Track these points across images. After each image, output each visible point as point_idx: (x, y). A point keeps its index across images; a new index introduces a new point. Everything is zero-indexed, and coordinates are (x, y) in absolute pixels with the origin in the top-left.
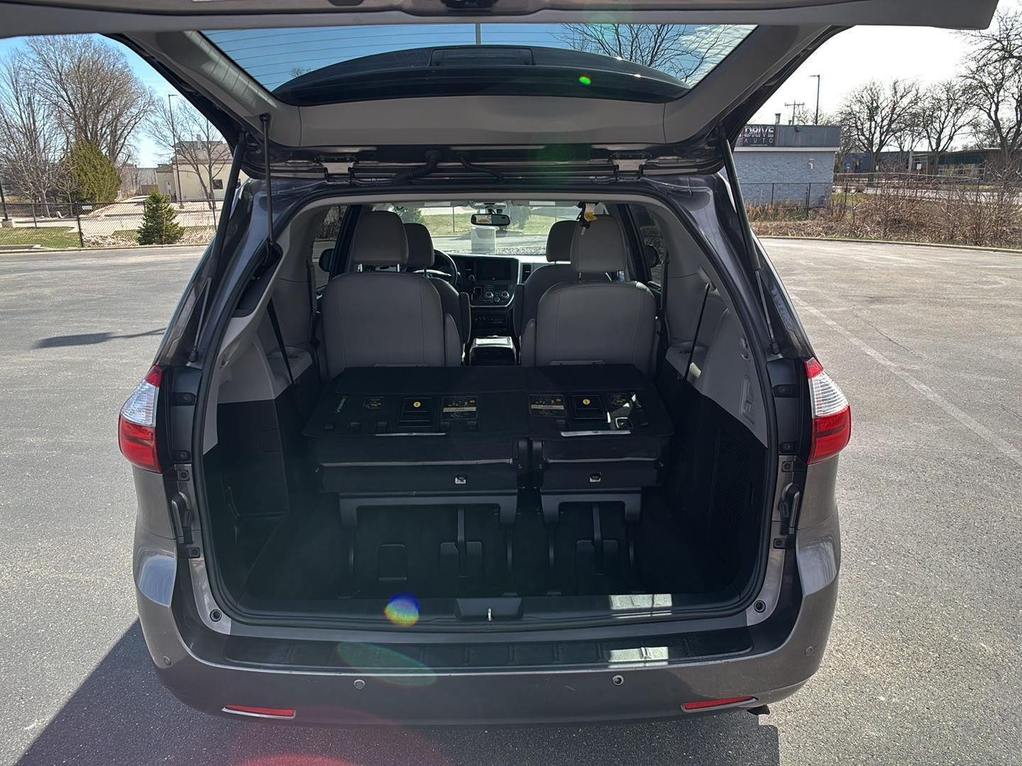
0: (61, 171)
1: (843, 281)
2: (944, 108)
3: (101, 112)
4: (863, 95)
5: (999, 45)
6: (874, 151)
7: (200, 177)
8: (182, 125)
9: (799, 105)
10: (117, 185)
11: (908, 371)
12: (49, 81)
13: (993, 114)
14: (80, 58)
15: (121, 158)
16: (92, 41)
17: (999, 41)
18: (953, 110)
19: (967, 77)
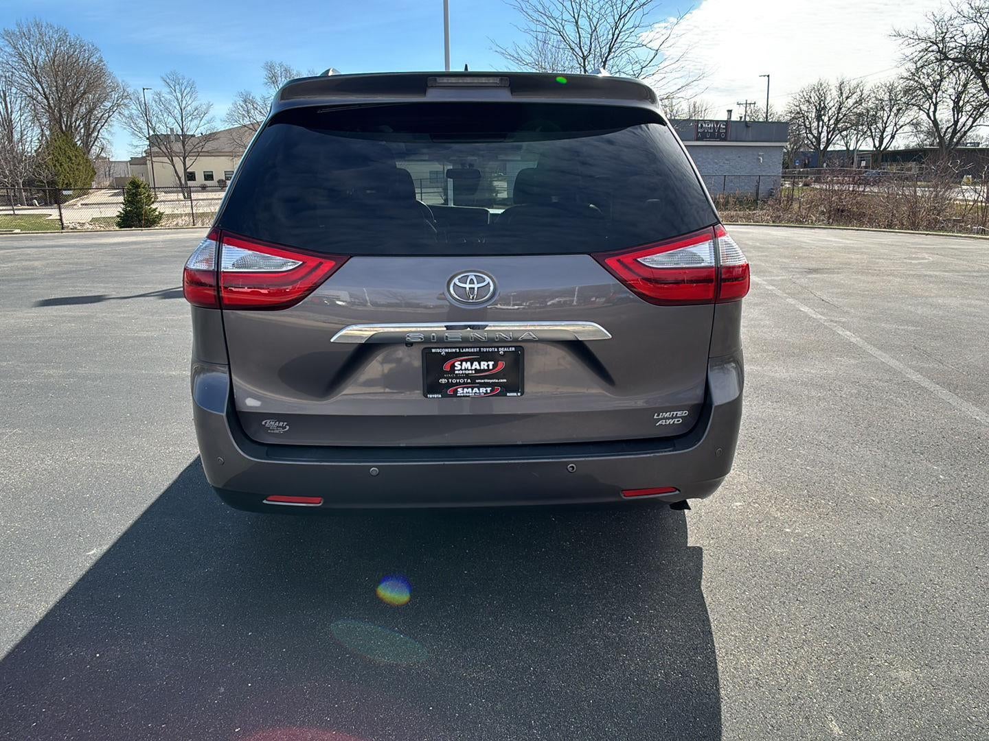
0: (37, 163)
1: (785, 257)
2: (887, 109)
3: (75, 105)
4: (812, 96)
5: (935, 47)
6: (822, 149)
7: (174, 167)
8: (157, 117)
9: (750, 104)
10: (92, 176)
11: (836, 322)
12: (24, 75)
13: (931, 114)
14: (56, 52)
15: (95, 150)
16: (68, 36)
17: (936, 44)
18: (895, 109)
19: (908, 79)
